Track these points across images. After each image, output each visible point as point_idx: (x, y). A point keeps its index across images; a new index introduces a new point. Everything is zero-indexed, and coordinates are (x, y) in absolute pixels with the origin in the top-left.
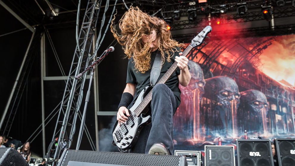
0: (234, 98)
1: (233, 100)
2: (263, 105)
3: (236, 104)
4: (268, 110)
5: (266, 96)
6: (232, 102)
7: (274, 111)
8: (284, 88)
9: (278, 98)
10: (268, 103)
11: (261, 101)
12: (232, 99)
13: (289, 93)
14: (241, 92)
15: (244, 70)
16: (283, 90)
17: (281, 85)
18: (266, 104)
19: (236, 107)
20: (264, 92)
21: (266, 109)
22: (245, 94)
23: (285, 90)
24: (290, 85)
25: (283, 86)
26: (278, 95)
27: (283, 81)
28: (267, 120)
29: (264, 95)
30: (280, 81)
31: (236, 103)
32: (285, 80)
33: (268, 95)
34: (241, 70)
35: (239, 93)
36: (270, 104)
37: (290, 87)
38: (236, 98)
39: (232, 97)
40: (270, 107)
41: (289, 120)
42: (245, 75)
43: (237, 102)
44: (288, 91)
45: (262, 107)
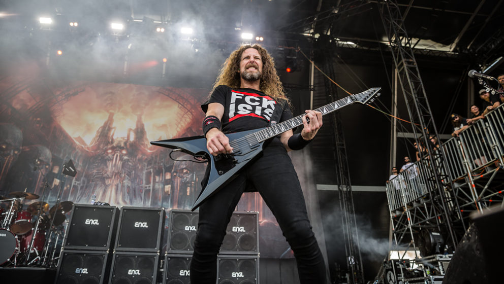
0: (12, 154)
1: (9, 156)
2: (44, 166)
3: (11, 162)
4: (47, 173)
5: (52, 154)
6: (7, 159)
7: (54, 174)
8: (77, 147)
9: (65, 159)
10: (51, 164)
11: (44, 160)
12: (9, 154)
13: (80, 154)
14: (24, 147)
15: (39, 119)
16: (74, 149)
17: (75, 143)
18: (49, 165)
19: (10, 165)
20: (51, 150)
21: (46, 171)
22: (28, 150)
23: (77, 150)
24: (85, 144)
25: (76, 145)
26: (67, 155)
27: (80, 139)
28: (42, 184)
29: (51, 154)
30: (76, 138)
31: (11, 160)
32: (81, 136)
33: (55, 154)
34: (35, 119)
35: (21, 148)
36: (54, 165)
37: (83, 146)
38: (14, 153)
39: (10, 152)
40: (52, 169)
41: (67, 186)
42: (38, 125)
43: (14, 159)
44: (79, 151)
45: (42, 168)
